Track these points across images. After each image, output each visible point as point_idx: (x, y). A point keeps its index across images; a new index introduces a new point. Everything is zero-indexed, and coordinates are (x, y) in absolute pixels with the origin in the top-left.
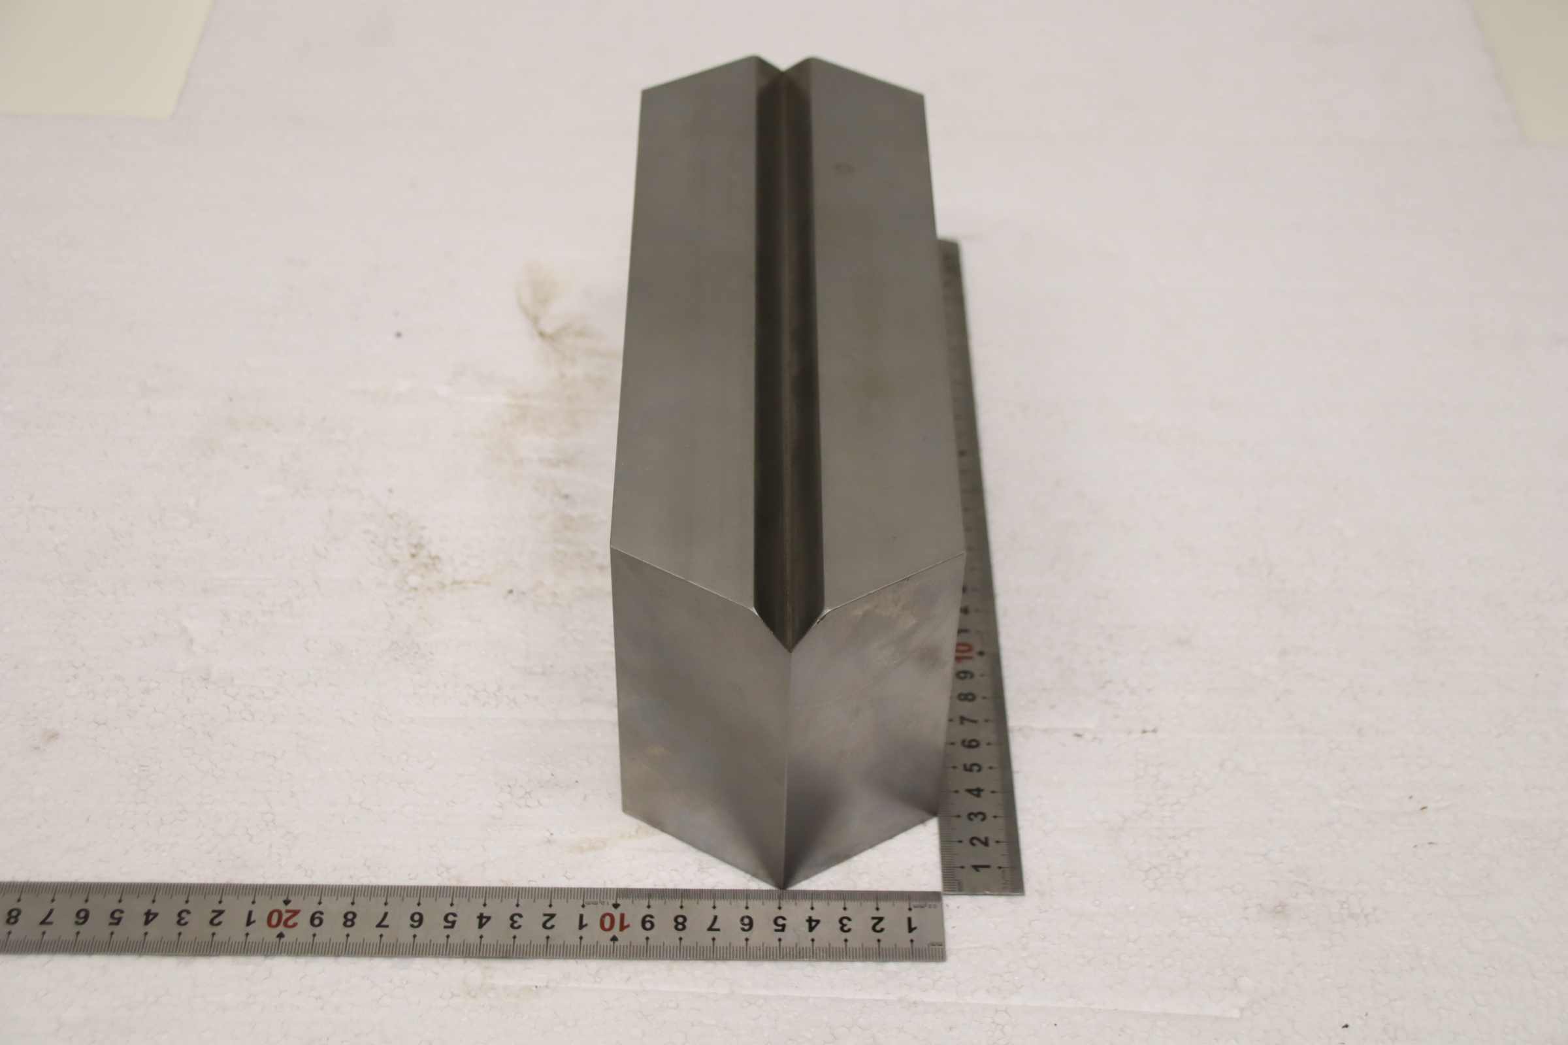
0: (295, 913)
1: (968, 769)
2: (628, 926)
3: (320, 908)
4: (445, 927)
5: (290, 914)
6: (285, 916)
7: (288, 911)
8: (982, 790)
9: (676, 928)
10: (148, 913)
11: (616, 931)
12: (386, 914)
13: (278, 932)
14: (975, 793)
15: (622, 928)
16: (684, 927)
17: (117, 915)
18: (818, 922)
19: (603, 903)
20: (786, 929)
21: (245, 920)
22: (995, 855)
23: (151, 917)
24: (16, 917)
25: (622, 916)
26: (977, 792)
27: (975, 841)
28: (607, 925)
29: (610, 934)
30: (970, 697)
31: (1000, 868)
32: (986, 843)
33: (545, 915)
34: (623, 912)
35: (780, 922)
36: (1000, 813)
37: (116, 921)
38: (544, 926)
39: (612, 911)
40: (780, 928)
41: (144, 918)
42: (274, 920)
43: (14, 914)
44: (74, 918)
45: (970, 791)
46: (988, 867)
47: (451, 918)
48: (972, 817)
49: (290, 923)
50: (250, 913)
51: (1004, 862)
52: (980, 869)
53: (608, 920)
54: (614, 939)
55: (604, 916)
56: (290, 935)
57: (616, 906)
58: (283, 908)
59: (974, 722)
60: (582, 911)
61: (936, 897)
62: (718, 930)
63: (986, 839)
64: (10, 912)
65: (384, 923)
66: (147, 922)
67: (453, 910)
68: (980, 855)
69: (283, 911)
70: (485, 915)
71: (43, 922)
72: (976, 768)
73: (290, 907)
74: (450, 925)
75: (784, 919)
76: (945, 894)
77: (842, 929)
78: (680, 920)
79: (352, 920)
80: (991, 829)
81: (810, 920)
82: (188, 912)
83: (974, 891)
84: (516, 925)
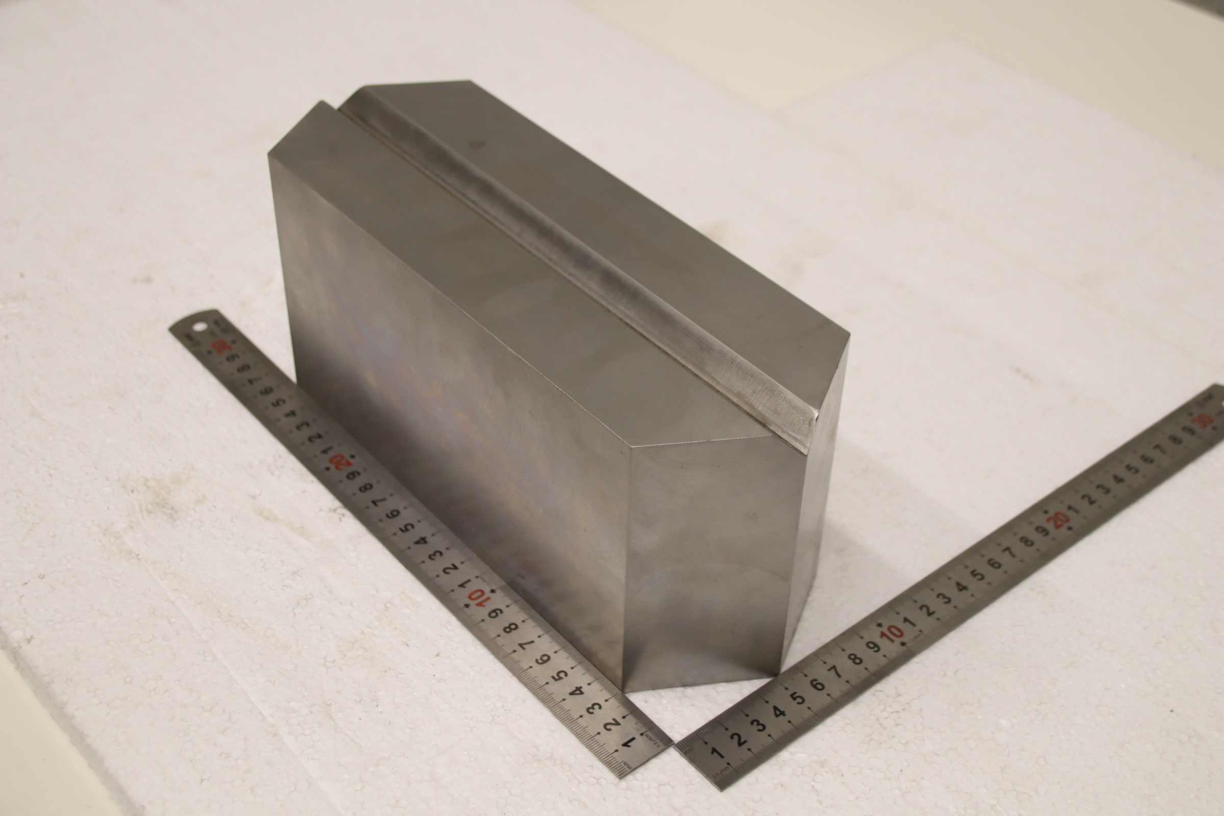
11: (472, 603)
25: (488, 599)
59: (839, 676)
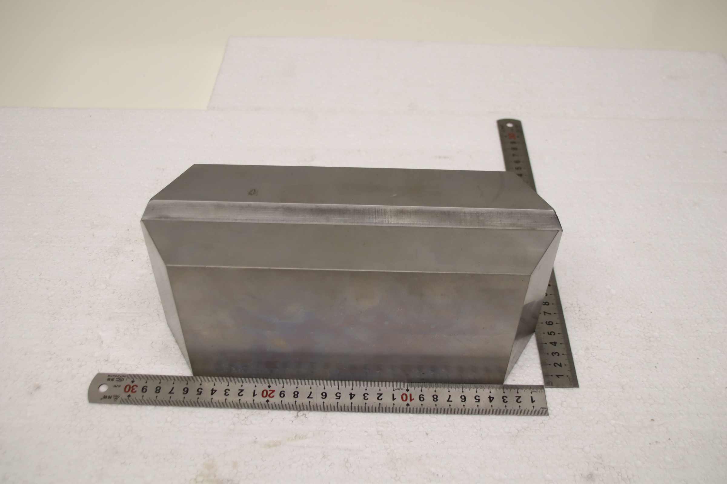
0: (273, 391)
1: (550, 334)
2: (413, 399)
3: (283, 389)
4: (336, 399)
5: (271, 392)
6: (269, 393)
7: (270, 390)
8: (556, 343)
9: (434, 400)
10: (212, 390)
12: (311, 393)
13: (267, 400)
14: (554, 344)
15: (411, 400)
16: (437, 400)
17: (200, 390)
18: (493, 398)
19: (402, 389)
20: (480, 401)
21: (253, 394)
22: (565, 371)
23: (214, 392)
24: (159, 390)
26: (555, 344)
27: (556, 365)
28: (404, 399)
29: (406, 403)
30: (547, 304)
31: (567, 376)
32: (560, 365)
33: (378, 394)
34: (411, 393)
35: (477, 398)
36: (565, 352)
37: (199, 393)
38: (378, 399)
39: (406, 393)
40: (478, 401)
41: (211, 392)
42: (265, 395)
43: (158, 388)
44: (182, 392)
45: (551, 343)
46: (563, 376)
47: (338, 395)
48: (554, 354)
49: (271, 395)
50: (254, 391)
51: (569, 374)
52: (560, 377)
53: (404, 396)
54: (408, 405)
55: (403, 395)
56: (272, 400)
57: (408, 390)
58: (268, 389)
60: (393, 392)
61: (541, 387)
62: (452, 401)
63: (560, 363)
64: (157, 388)
65: (311, 396)
66: (212, 394)
67: (339, 391)
68: (558, 370)
69: (268, 390)
70: (353, 394)
71: (170, 393)
72: (553, 334)
73: (271, 389)
74: (338, 397)
75: (479, 397)
76: (546, 387)
77: (504, 401)
78: (435, 397)
79: (297, 395)
80: (562, 359)
81: (490, 397)
82: (229, 390)
83: (558, 386)
84: (366, 398)
